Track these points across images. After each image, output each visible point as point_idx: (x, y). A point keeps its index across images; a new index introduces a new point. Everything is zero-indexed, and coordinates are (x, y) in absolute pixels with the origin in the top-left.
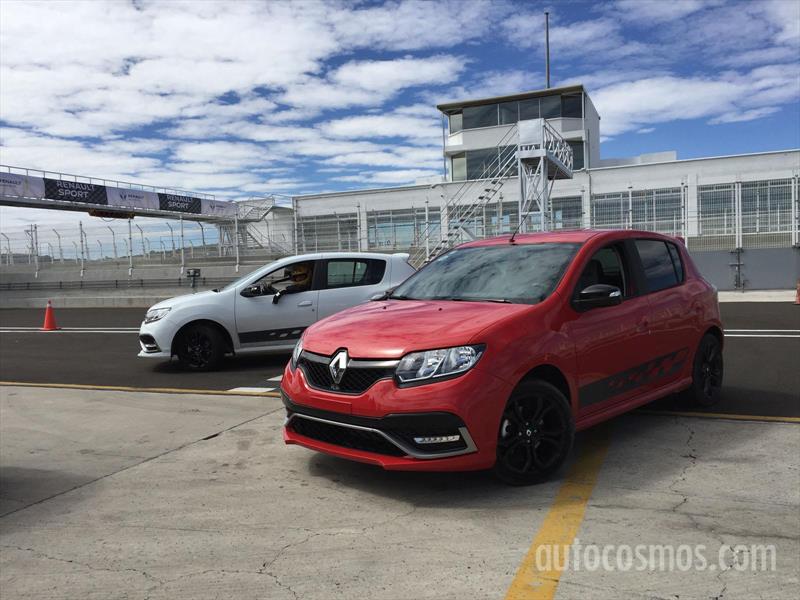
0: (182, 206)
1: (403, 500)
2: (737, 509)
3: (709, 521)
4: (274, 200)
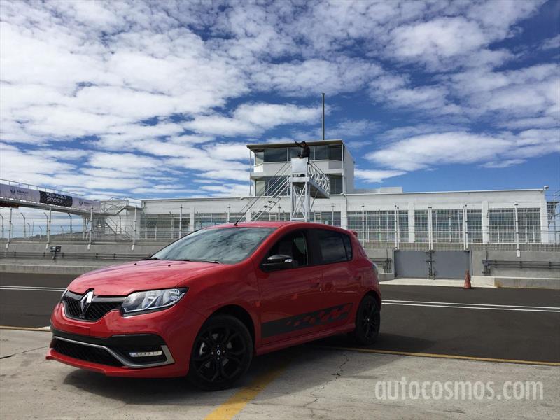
0: (58, 201)
3: (323, 413)
4: (128, 201)
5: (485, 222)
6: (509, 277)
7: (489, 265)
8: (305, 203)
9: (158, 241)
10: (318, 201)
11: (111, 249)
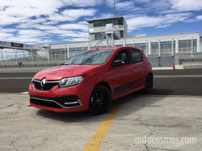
0: (18, 46)
1: (62, 121)
2: (154, 119)
3: (146, 122)
4: (44, 44)
5: (177, 45)
6: (188, 65)
7: (181, 61)
8: (112, 41)
9: (57, 59)
10: (117, 41)
11: (40, 63)
